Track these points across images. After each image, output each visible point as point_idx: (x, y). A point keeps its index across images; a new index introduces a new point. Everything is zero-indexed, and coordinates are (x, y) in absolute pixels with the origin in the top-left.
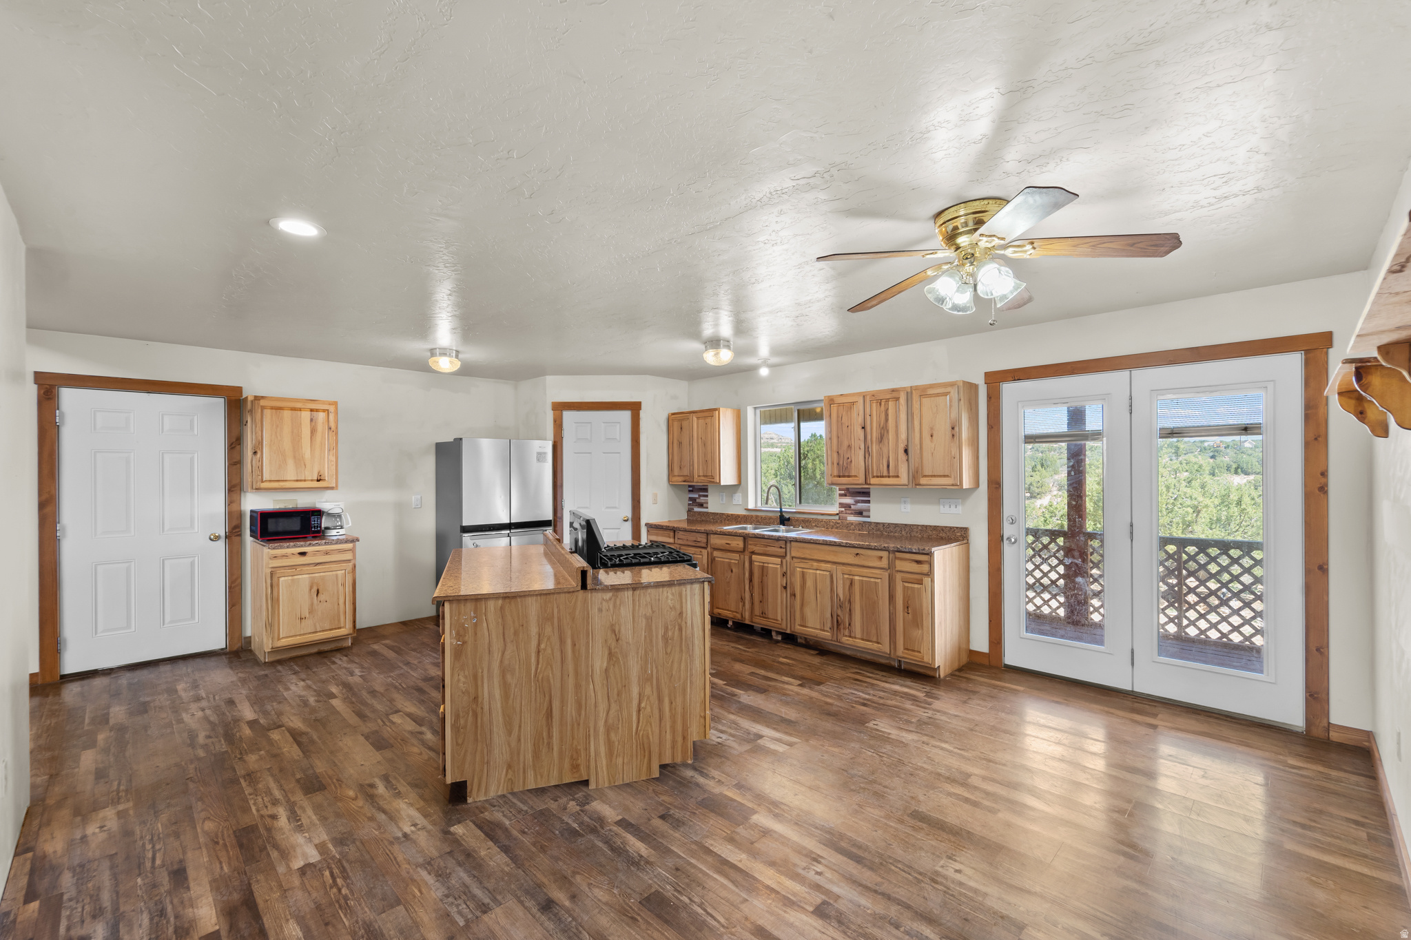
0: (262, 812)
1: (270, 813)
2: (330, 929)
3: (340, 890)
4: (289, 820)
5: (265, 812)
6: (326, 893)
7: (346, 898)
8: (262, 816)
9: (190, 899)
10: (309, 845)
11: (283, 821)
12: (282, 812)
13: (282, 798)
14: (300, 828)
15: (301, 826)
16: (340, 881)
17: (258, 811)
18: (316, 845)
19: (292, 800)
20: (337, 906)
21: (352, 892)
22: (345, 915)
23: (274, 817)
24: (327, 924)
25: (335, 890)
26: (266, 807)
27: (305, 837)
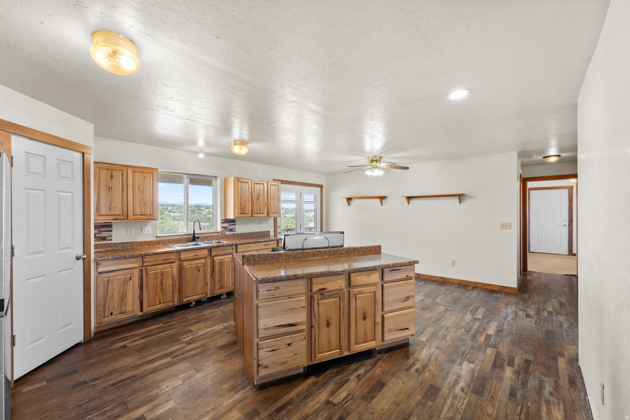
0: (464, 396)
1: (462, 393)
2: (480, 346)
3: (469, 351)
4: (459, 383)
5: (463, 395)
6: (473, 352)
7: (470, 348)
8: (466, 394)
9: (512, 381)
10: (463, 368)
11: (462, 384)
12: (457, 389)
13: (450, 396)
14: (459, 376)
15: (458, 377)
16: (467, 352)
17: (465, 399)
18: (461, 366)
19: (448, 392)
20: (474, 348)
21: (467, 348)
22: (474, 345)
23: (462, 390)
24: (480, 347)
25: (470, 352)
26: (460, 398)
27: (461, 372)
